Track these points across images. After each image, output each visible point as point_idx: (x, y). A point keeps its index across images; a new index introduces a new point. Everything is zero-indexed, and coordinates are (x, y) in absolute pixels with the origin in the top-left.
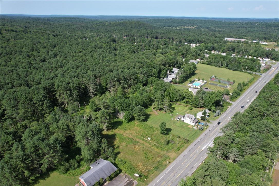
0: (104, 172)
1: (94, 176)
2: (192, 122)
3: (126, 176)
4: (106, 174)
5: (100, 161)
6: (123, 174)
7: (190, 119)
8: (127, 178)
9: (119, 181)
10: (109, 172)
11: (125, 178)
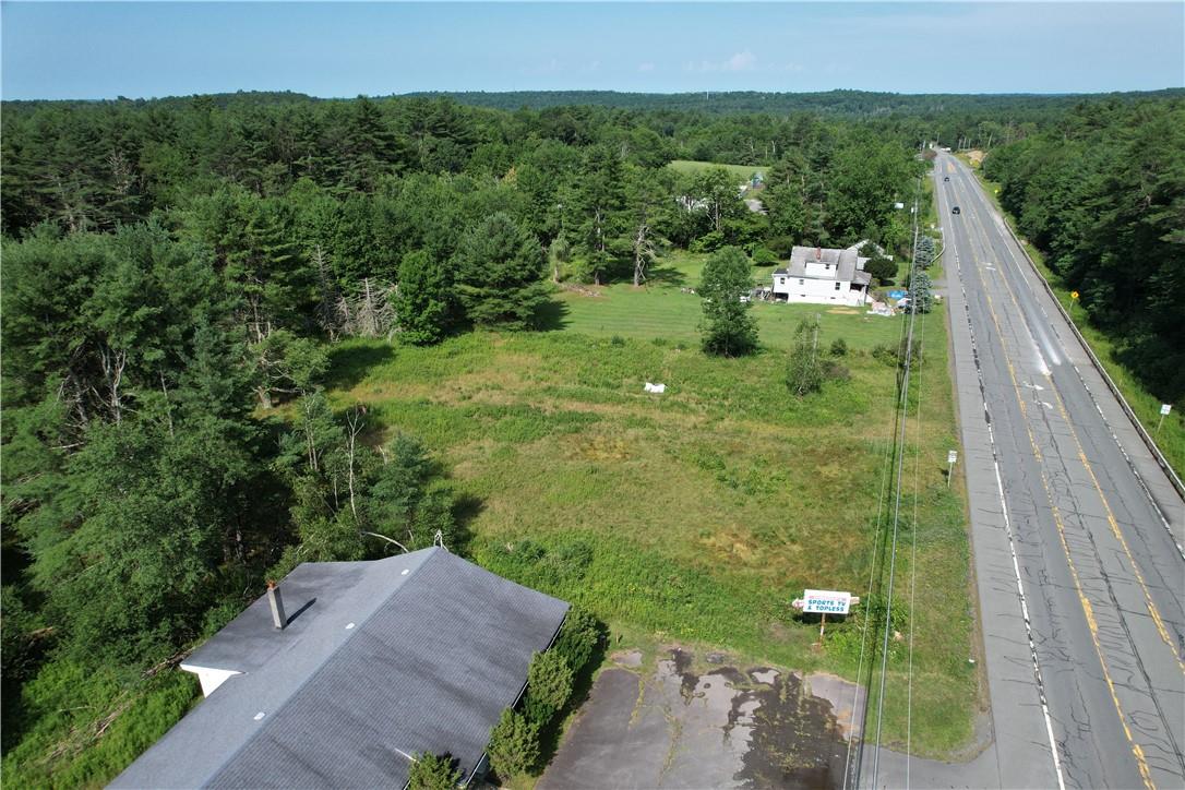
0: (423, 670)
1: (294, 757)
2: (845, 285)
3: (681, 660)
4: (464, 698)
5: (313, 584)
6: (634, 658)
7: (833, 267)
8: (704, 679)
9: (648, 734)
10: (495, 662)
11: (690, 681)
